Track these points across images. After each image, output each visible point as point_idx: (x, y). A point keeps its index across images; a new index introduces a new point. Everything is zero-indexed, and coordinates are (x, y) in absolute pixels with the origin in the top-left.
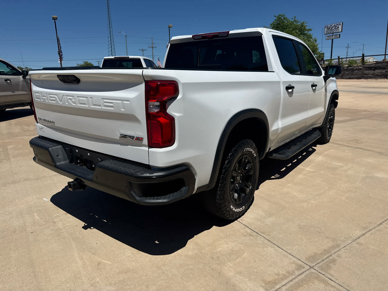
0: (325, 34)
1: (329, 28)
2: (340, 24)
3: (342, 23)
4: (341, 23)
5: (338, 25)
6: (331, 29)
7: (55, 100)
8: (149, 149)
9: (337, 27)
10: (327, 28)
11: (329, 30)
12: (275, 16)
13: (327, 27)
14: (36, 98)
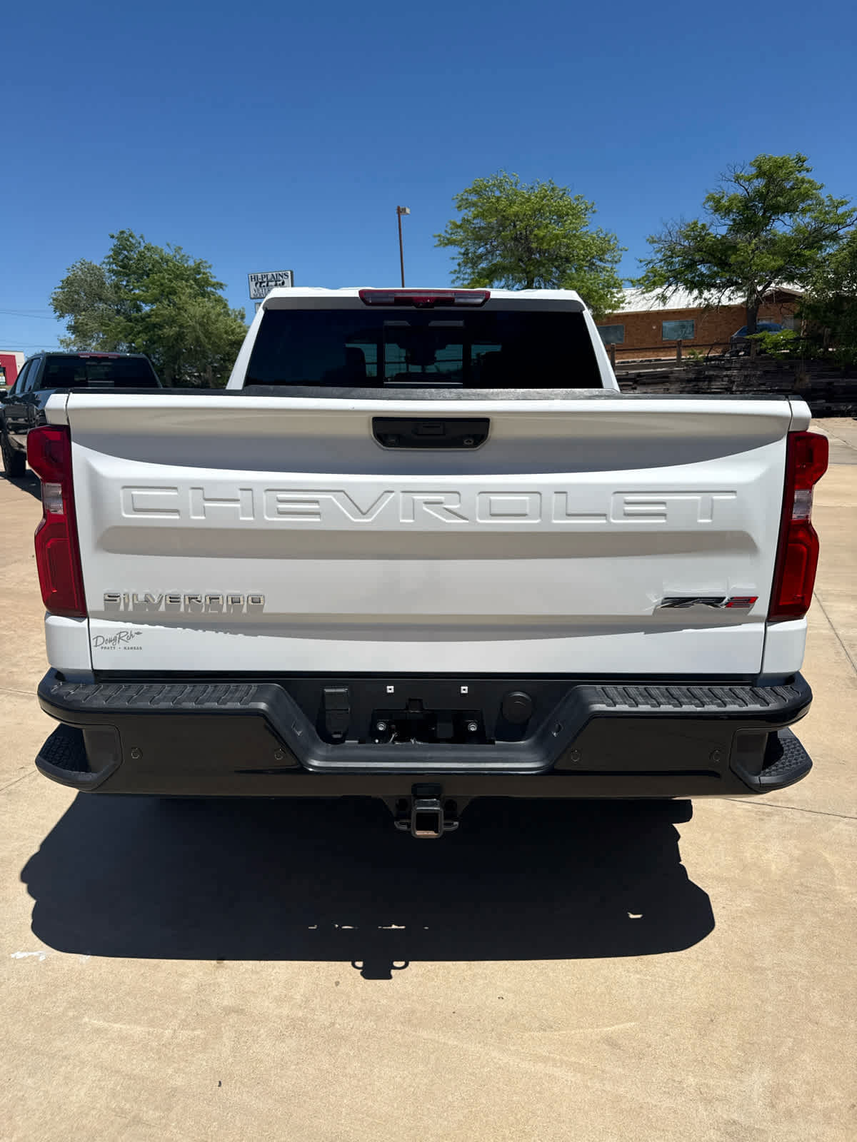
0: (252, 296)
1: (261, 283)
2: (287, 276)
3: (292, 273)
4: (289, 272)
5: (282, 277)
6: (265, 284)
7: (320, 511)
8: (769, 628)
9: (281, 282)
10: (254, 283)
11: (260, 286)
12: (112, 237)
13: (256, 278)
14: (137, 510)
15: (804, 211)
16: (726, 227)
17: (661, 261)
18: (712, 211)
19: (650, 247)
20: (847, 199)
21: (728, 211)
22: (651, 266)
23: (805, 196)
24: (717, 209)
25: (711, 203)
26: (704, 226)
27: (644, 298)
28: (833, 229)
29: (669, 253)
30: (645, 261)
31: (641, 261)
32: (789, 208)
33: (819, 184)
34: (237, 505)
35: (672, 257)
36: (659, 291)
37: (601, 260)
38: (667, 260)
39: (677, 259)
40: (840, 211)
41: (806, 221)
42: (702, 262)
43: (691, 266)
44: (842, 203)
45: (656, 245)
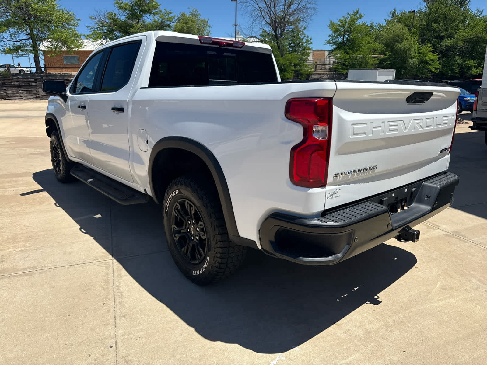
7: (398, 129)
8: (448, 156)
14: (355, 134)
15: (154, 14)
16: (125, 16)
17: (97, 28)
18: (119, 9)
19: (91, 21)
20: (172, 11)
21: (125, 9)
22: (93, 29)
23: (155, 7)
24: (120, 8)
25: (118, 5)
26: (115, 15)
27: (93, 44)
28: (168, 23)
29: (101, 25)
30: (90, 27)
31: (88, 27)
32: (149, 12)
33: (159, 4)
34: (380, 129)
35: (103, 27)
36: (100, 41)
37: (68, 24)
38: (101, 28)
39: (105, 28)
40: (170, 16)
41: (157, 18)
42: (116, 30)
43: (112, 31)
44: (171, 13)
45: (94, 20)
